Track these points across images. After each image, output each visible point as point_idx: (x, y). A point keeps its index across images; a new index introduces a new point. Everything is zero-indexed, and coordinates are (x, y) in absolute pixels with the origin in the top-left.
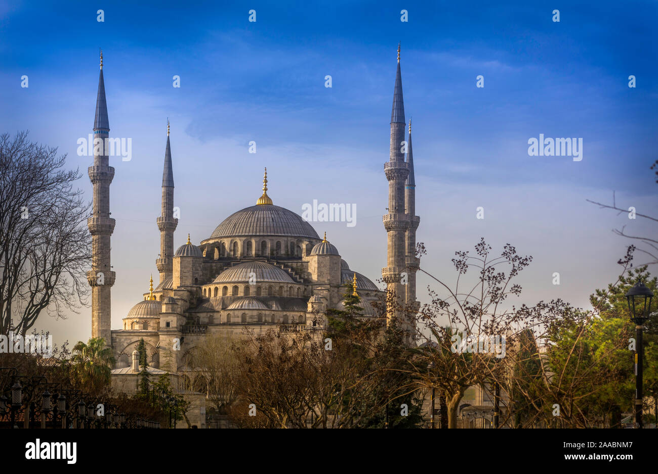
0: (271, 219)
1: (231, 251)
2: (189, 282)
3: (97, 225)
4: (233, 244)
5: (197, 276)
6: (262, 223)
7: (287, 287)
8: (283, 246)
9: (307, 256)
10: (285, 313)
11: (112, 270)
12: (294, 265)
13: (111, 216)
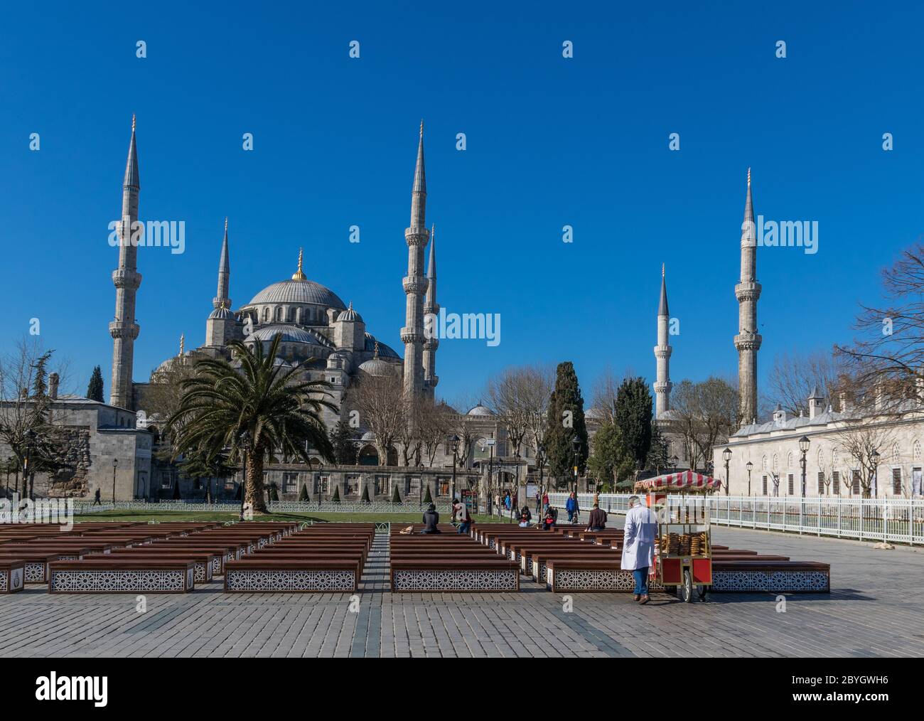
0: (302, 290)
1: (263, 316)
2: (220, 343)
3: (121, 278)
4: (265, 311)
5: (228, 336)
6: (293, 293)
7: (311, 348)
8: (311, 314)
9: (334, 322)
10: (307, 371)
11: (136, 322)
12: (321, 330)
13: (137, 271)
